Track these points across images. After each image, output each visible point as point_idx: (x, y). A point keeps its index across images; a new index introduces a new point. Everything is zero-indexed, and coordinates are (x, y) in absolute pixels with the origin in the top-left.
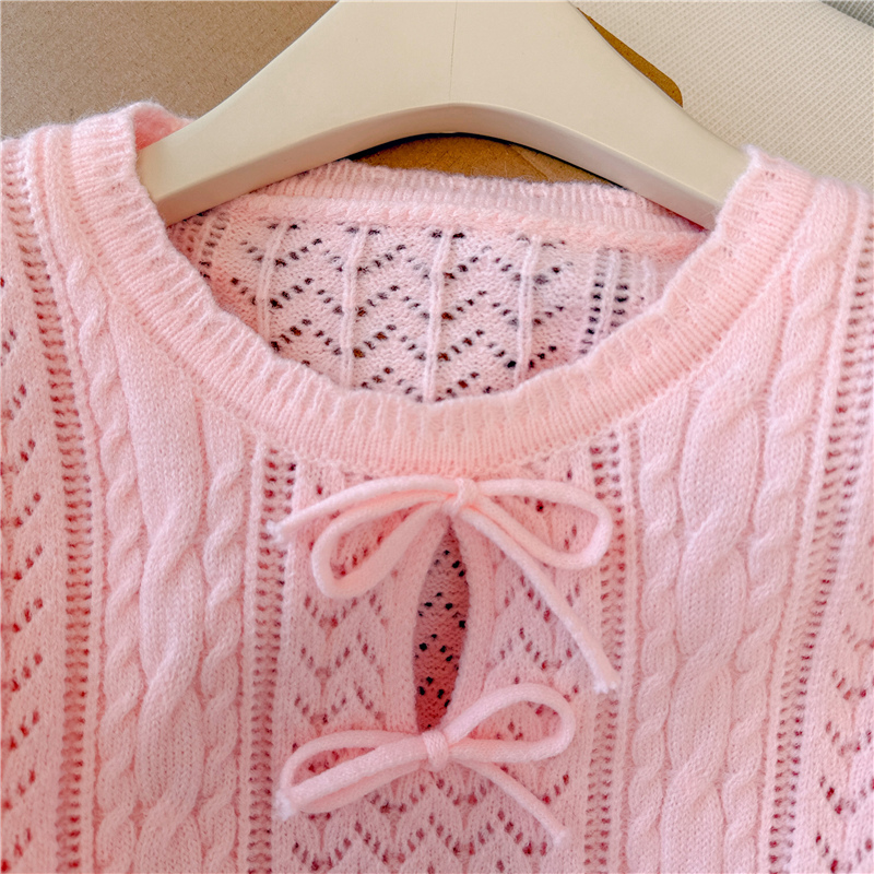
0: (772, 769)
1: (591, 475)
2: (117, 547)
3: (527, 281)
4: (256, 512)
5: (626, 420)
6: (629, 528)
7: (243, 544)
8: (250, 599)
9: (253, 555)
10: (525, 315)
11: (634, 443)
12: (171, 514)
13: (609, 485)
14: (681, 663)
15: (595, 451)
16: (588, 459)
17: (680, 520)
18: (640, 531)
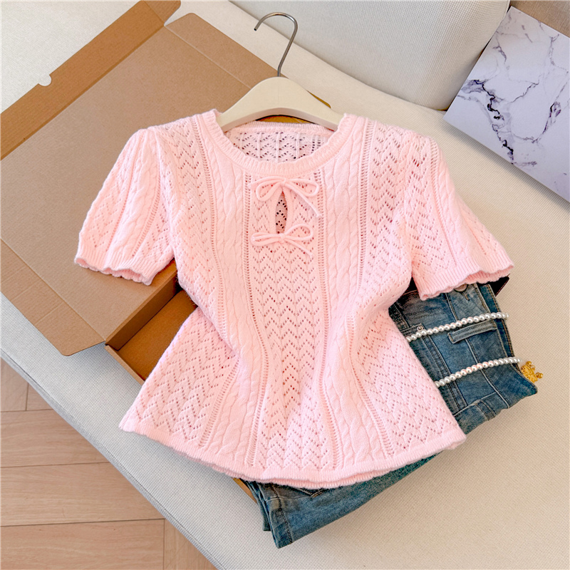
0: (360, 243)
1: (314, 179)
2: (218, 192)
3: (298, 140)
4: (244, 184)
5: (322, 166)
6: (323, 189)
7: (242, 191)
8: (244, 201)
9: (244, 192)
10: (298, 148)
11: (324, 171)
12: (228, 185)
13: (319, 181)
14: (336, 218)
15: (315, 174)
16: (314, 175)
17: (334, 185)
18: (326, 189)
